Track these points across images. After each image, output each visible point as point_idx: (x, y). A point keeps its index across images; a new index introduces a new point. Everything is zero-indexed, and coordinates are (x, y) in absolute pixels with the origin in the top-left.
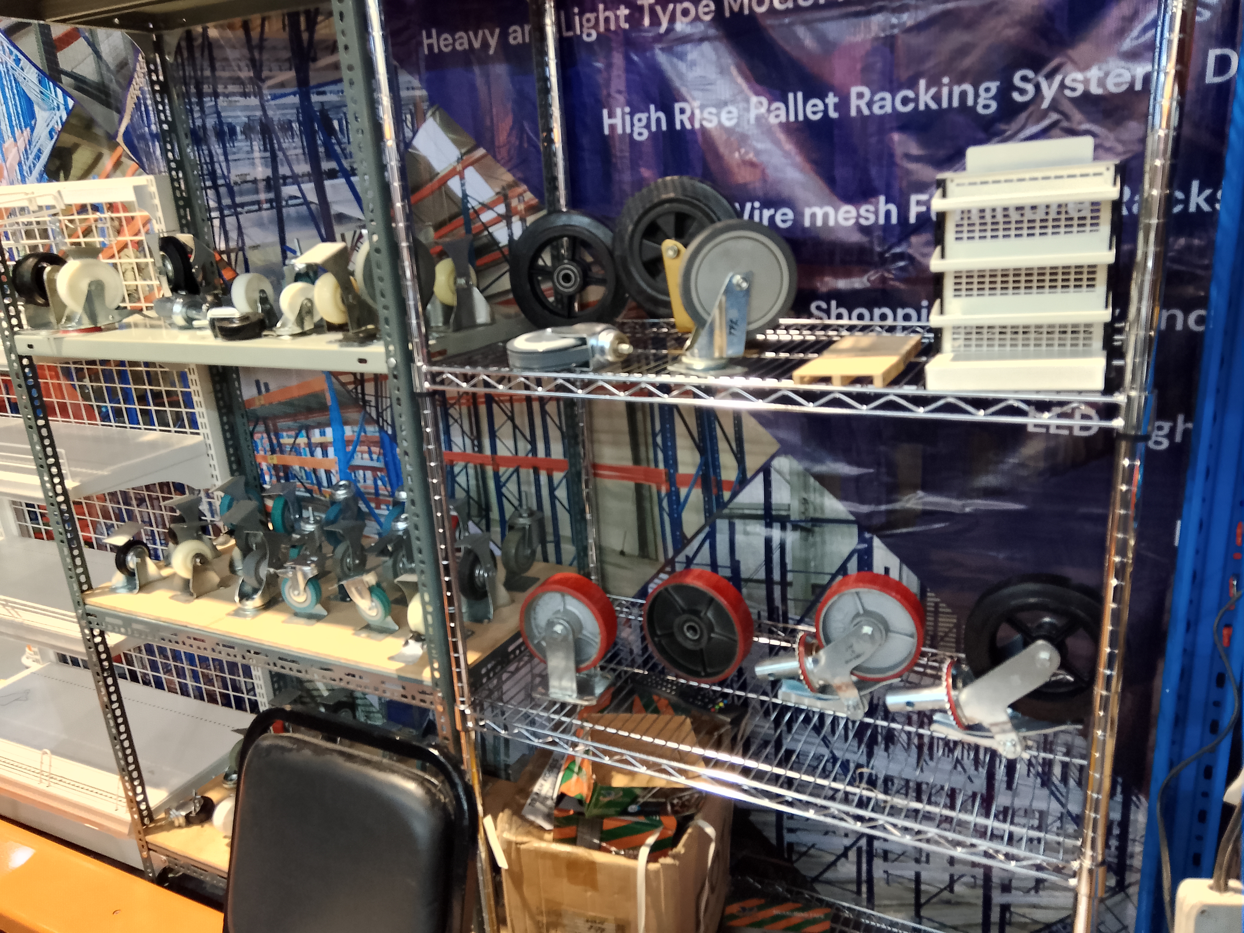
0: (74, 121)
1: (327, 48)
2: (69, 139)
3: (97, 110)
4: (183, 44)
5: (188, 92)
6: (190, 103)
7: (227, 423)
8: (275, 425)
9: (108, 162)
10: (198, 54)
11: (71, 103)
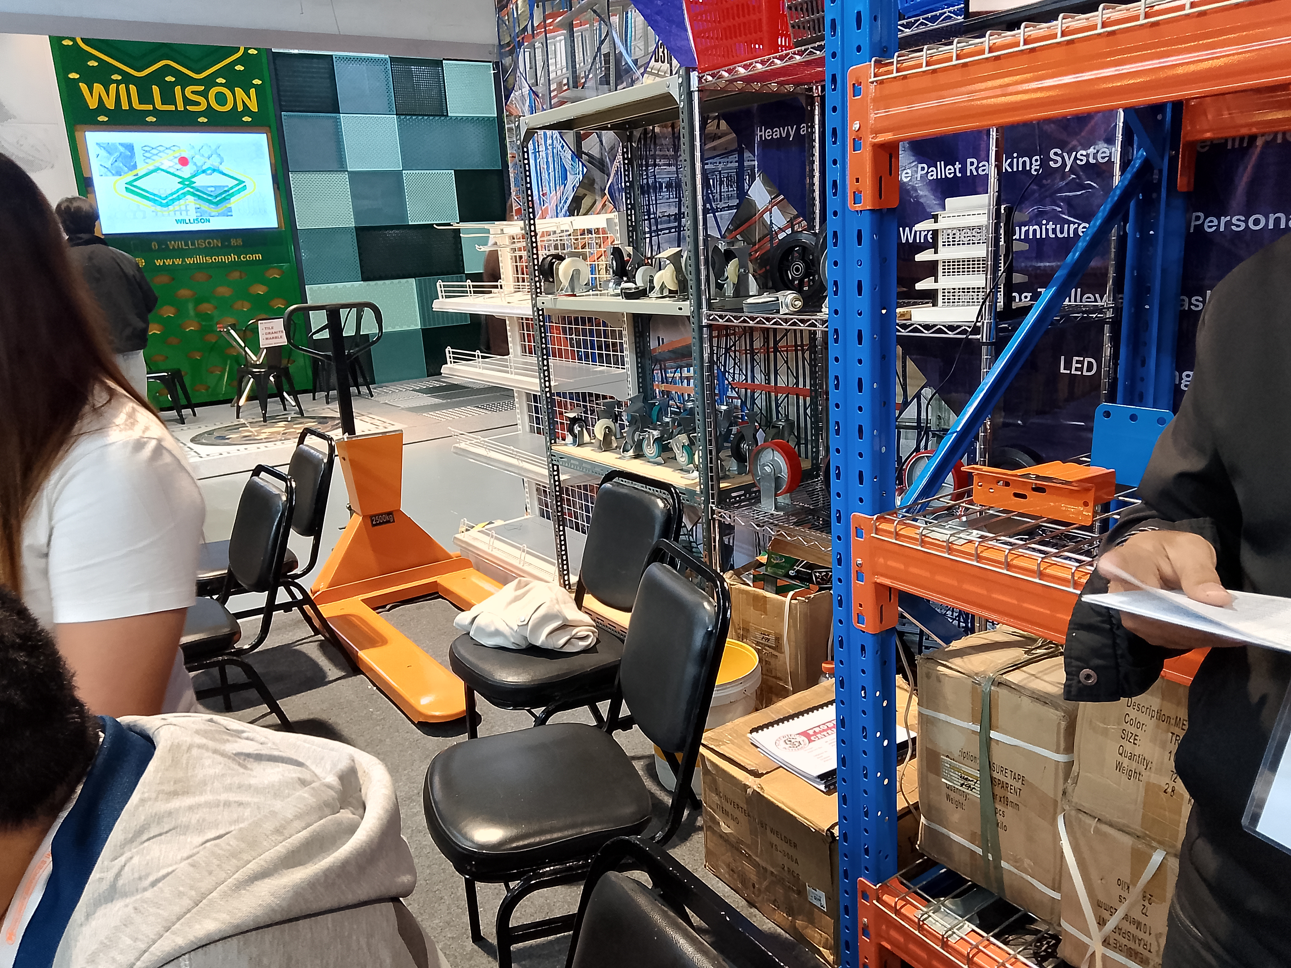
0: (586, 181)
1: (711, 138)
2: (582, 191)
3: (597, 174)
4: (642, 136)
5: (642, 163)
6: (642, 170)
7: (640, 363)
8: (665, 365)
9: (599, 205)
10: (648, 142)
11: (585, 170)
